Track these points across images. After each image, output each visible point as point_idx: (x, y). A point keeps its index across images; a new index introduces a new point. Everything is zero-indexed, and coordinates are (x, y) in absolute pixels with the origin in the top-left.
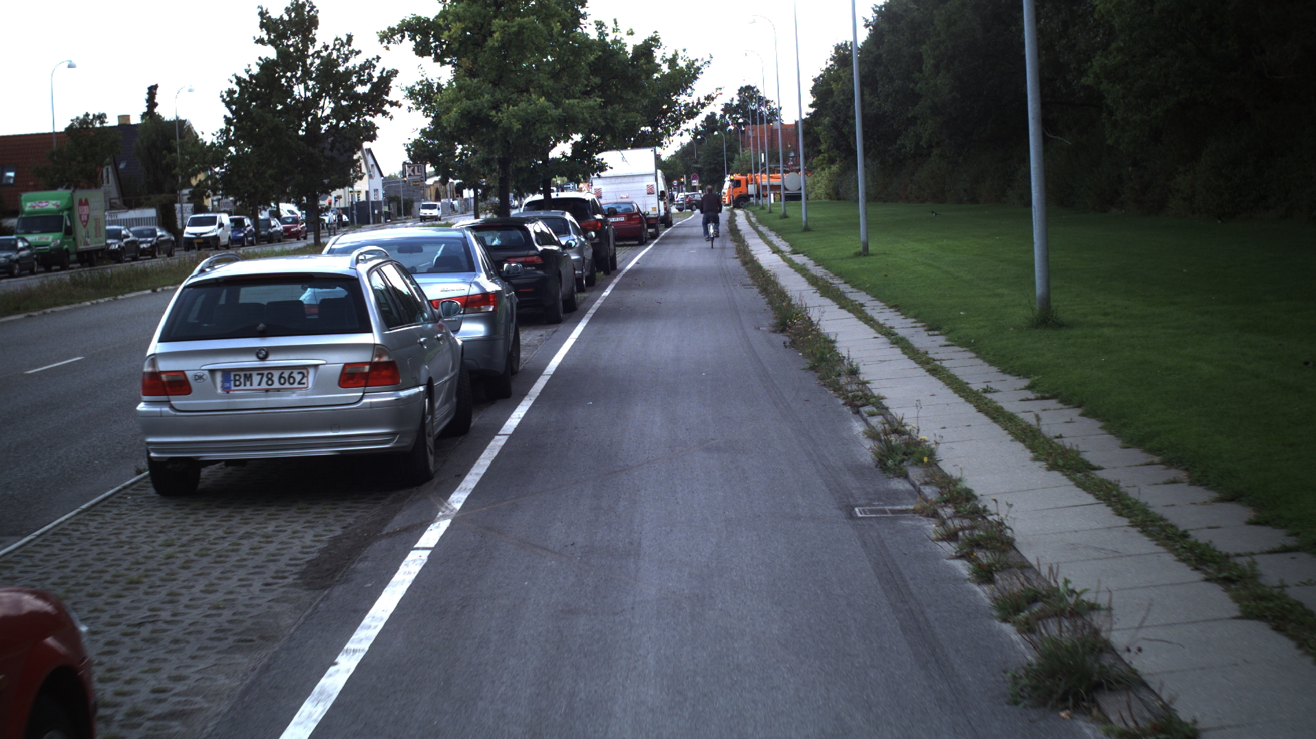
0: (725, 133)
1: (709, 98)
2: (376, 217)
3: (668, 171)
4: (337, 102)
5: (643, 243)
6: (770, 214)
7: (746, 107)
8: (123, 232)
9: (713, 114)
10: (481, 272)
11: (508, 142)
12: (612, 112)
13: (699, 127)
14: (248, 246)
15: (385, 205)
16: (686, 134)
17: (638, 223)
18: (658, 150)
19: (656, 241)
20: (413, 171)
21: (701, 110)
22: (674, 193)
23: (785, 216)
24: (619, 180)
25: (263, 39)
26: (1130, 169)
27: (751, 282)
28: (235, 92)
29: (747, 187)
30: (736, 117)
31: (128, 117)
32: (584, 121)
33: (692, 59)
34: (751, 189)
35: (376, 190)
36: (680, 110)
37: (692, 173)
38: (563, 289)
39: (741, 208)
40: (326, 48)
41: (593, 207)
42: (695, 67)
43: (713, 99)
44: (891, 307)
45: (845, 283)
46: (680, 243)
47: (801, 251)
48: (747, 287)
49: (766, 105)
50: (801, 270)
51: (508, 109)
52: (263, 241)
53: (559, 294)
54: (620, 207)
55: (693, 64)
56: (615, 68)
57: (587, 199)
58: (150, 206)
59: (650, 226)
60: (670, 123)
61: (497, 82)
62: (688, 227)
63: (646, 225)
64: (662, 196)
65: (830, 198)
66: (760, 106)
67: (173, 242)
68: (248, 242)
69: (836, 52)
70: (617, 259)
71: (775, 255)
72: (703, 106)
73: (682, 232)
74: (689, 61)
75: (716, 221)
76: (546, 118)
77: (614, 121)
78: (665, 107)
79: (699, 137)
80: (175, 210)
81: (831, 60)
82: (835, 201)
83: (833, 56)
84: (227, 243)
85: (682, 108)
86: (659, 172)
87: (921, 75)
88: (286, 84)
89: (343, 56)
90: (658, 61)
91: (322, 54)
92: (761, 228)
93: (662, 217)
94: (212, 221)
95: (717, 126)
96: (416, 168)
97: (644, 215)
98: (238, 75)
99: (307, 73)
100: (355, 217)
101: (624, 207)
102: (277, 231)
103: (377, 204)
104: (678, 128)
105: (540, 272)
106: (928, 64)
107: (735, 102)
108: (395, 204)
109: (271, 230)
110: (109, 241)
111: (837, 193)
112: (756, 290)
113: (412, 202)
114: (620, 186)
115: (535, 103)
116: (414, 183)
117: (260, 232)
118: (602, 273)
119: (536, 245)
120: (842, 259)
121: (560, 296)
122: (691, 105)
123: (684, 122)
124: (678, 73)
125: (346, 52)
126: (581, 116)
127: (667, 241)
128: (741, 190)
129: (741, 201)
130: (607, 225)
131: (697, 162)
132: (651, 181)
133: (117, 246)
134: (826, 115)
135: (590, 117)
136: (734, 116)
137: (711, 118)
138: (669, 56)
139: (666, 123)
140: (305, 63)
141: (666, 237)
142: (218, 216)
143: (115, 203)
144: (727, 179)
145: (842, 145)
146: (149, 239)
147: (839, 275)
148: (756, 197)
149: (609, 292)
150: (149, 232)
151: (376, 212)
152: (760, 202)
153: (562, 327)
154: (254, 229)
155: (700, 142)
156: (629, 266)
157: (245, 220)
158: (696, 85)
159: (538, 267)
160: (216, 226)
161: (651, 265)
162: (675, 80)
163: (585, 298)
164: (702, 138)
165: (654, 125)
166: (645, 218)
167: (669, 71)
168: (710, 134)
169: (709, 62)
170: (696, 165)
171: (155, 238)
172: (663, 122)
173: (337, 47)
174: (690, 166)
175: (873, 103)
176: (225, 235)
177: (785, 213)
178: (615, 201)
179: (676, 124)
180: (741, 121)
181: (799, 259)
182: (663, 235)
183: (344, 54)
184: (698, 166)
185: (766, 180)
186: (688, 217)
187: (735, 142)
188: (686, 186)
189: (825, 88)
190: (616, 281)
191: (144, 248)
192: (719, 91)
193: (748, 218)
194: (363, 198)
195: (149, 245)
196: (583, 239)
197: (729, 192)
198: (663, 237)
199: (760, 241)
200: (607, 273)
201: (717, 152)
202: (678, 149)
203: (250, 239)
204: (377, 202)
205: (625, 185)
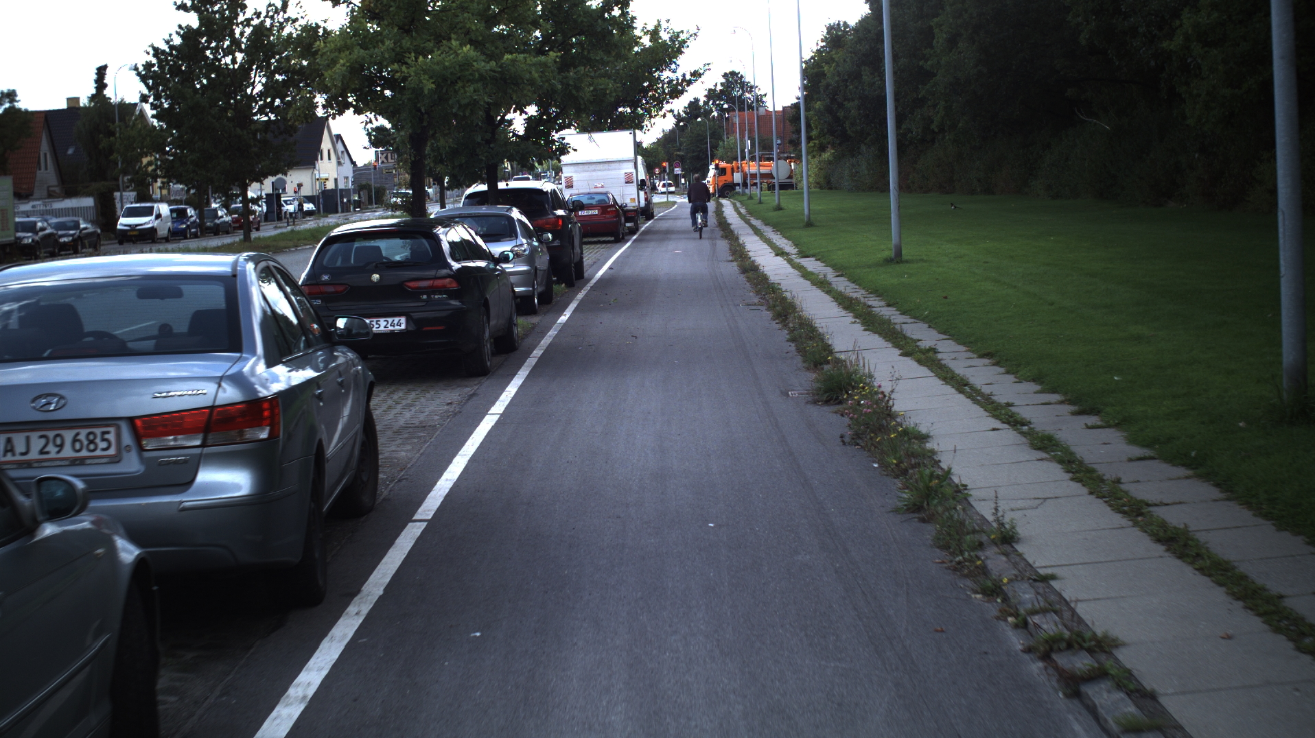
0: (709, 120)
1: (696, 75)
2: (345, 206)
3: (650, 159)
4: (270, 76)
5: (619, 239)
6: (760, 205)
7: (730, 94)
8: (39, 224)
9: (697, 100)
10: (253, 352)
11: (419, 110)
12: (575, 76)
13: (682, 113)
14: (190, 238)
15: (354, 193)
16: (669, 115)
17: (614, 217)
18: (637, 131)
19: (635, 237)
20: (386, 158)
21: (687, 88)
22: (655, 181)
23: (779, 208)
24: (593, 167)
25: (186, 4)
26: (1197, 155)
27: (756, 300)
28: (154, 65)
29: (733, 175)
30: (720, 104)
31: (77, 99)
32: (532, 82)
33: (677, 30)
34: (737, 178)
35: (346, 178)
36: (663, 87)
37: (674, 161)
38: (493, 323)
39: (727, 197)
40: (258, 15)
41: (555, 200)
42: (680, 39)
43: (700, 75)
44: (982, 356)
45: (889, 305)
46: (663, 240)
47: (811, 252)
48: (753, 307)
49: (751, 91)
50: (821, 284)
51: (416, 61)
52: (209, 233)
53: (484, 333)
54: (594, 198)
55: (678, 36)
56: (580, 20)
57: (545, 190)
58: (88, 195)
59: (627, 220)
60: (652, 103)
61: (406, 27)
62: (672, 219)
63: (623, 219)
64: (642, 185)
65: (821, 188)
66: (743, 92)
67: (99, 235)
68: (191, 234)
69: (828, 33)
70: (585, 264)
71: (778, 258)
72: (689, 83)
73: (664, 225)
74: (674, 33)
75: (705, 211)
76: (471, 74)
77: (578, 89)
78: (646, 84)
79: (681, 124)
80: (114, 199)
81: (822, 41)
82: (827, 191)
83: (825, 37)
84: (166, 236)
85: (665, 86)
86: (640, 158)
87: (932, 52)
88: (211, 57)
89: (278, 24)
90: (637, 33)
91: (252, 23)
92: (754, 222)
93: (642, 208)
94: (148, 212)
95: (700, 112)
96: (389, 155)
97: (620, 207)
98: (156, 45)
99: (236, 44)
100: (321, 206)
101: (598, 198)
102: (225, 222)
103: (345, 192)
104: (661, 109)
105: (455, 303)
106: (940, 39)
107: (719, 88)
108: (366, 191)
109: (217, 221)
110: (20, 234)
111: (829, 182)
112: (768, 315)
113: (384, 190)
114: (594, 173)
115: (455, 52)
116: (387, 171)
117: (206, 223)
118: (564, 285)
119: (450, 260)
120: (869, 267)
121: (487, 334)
122: (675, 82)
123: (668, 102)
124: (661, 47)
125: (281, 20)
126: (528, 76)
127: (648, 237)
128: (726, 179)
129: (727, 190)
130: (571, 223)
131: (679, 150)
132: (629, 168)
133: (30, 240)
134: (817, 99)
135: (541, 77)
136: (717, 102)
137: (694, 105)
138: (650, 27)
139: (647, 103)
140: (232, 34)
141: (646, 232)
142: (156, 205)
143: (54, 191)
144: (712, 167)
145: (837, 131)
146: (72, 232)
147: (877, 292)
148: (743, 186)
149: (568, 316)
150: (72, 224)
151: (345, 200)
152: (747, 191)
153: (486, 384)
154: (198, 220)
155: (682, 129)
156: (601, 273)
157: (188, 211)
158: (681, 60)
159: (453, 294)
160: (154, 217)
161: (627, 271)
162: (657, 54)
163: (534, 326)
164: (685, 125)
165: (634, 105)
166: (623, 210)
167: (651, 44)
168: (694, 121)
169: (695, 34)
170: (678, 153)
171: (78, 231)
172: (644, 102)
173: (271, 14)
174: (673, 154)
175: (874, 83)
176: (163, 229)
177: (779, 205)
178: (588, 191)
179: (657, 105)
180: (726, 106)
181: (811, 265)
182: (643, 229)
183: (278, 22)
184: (682, 153)
185: (756, 168)
186: (671, 208)
187: (719, 130)
188: (668, 174)
189: (816, 70)
190: (580, 296)
191: (64, 241)
192: (707, 67)
193: (736, 209)
194: (330, 185)
195: (71, 238)
196: (536, 244)
197: (714, 180)
198: (643, 231)
199: (756, 238)
200: (570, 284)
201: (701, 139)
202: (660, 135)
203: (193, 230)
204: (345, 190)
205: (599, 173)
